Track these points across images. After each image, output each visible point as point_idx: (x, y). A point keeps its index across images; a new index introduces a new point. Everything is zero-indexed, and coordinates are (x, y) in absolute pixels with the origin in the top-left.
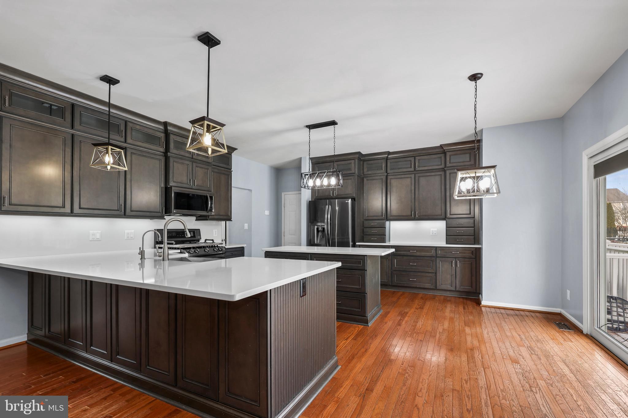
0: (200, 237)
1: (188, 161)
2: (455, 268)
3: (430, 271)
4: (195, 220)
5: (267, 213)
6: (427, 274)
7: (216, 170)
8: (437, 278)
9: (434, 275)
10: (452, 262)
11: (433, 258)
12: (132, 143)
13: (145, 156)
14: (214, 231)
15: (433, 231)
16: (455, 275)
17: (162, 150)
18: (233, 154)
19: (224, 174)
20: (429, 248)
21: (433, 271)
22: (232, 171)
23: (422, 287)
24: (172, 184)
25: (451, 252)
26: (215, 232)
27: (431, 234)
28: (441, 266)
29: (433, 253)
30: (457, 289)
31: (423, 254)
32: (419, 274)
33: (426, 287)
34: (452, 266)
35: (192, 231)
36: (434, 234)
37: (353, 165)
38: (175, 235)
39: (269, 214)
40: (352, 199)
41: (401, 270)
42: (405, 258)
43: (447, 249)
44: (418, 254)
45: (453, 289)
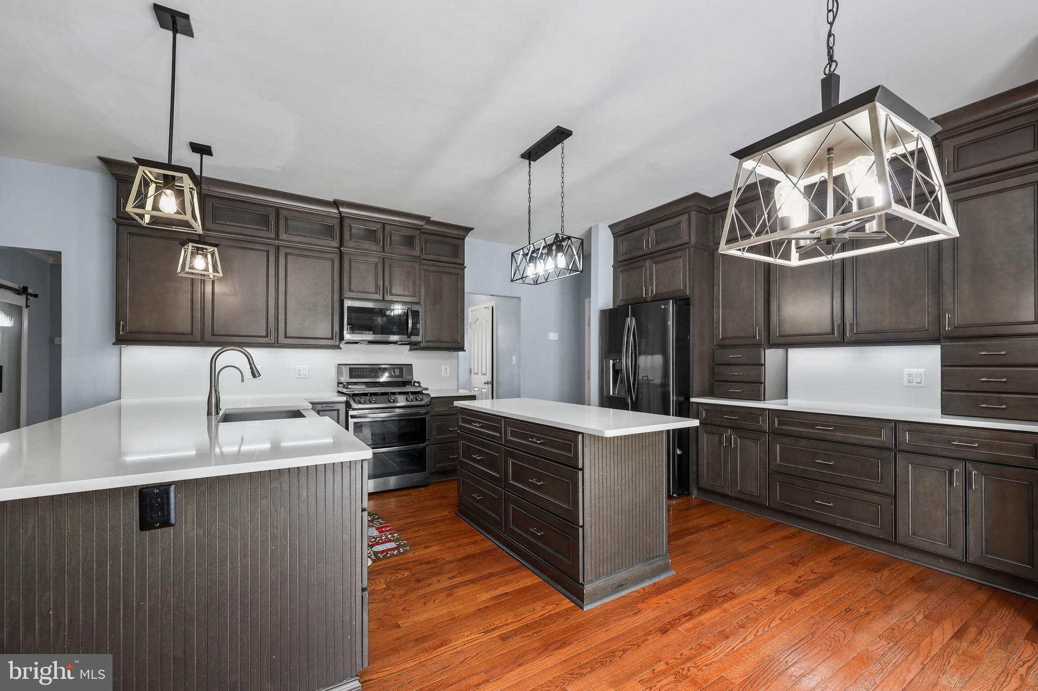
0: (411, 377)
1: (375, 257)
2: (961, 493)
3: (876, 489)
4: (409, 351)
5: (553, 336)
6: (868, 497)
7: (432, 268)
8: (899, 512)
9: (888, 500)
10: (951, 472)
11: (885, 454)
12: (287, 239)
13: (307, 256)
14: (443, 367)
15: (910, 375)
16: (961, 515)
17: (335, 244)
18: (467, 238)
19: (448, 273)
20: (873, 423)
21: (886, 491)
22: (466, 267)
23: (850, 527)
24: (348, 295)
25: (949, 442)
26: (446, 369)
27: (905, 383)
28: (914, 479)
29: (885, 436)
30: (971, 559)
31: (853, 437)
32: (843, 491)
33: (862, 530)
34: (951, 483)
35: (396, 368)
36: (914, 384)
37: (684, 226)
38: (368, 373)
39: (557, 339)
40: (676, 300)
41: (793, 473)
42: (803, 442)
43: (935, 429)
44: (840, 435)
45: (958, 554)
